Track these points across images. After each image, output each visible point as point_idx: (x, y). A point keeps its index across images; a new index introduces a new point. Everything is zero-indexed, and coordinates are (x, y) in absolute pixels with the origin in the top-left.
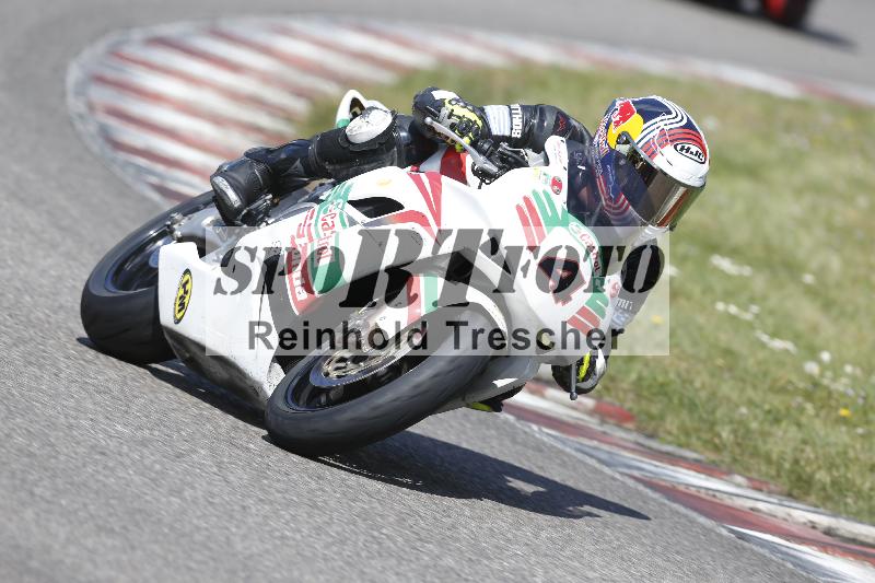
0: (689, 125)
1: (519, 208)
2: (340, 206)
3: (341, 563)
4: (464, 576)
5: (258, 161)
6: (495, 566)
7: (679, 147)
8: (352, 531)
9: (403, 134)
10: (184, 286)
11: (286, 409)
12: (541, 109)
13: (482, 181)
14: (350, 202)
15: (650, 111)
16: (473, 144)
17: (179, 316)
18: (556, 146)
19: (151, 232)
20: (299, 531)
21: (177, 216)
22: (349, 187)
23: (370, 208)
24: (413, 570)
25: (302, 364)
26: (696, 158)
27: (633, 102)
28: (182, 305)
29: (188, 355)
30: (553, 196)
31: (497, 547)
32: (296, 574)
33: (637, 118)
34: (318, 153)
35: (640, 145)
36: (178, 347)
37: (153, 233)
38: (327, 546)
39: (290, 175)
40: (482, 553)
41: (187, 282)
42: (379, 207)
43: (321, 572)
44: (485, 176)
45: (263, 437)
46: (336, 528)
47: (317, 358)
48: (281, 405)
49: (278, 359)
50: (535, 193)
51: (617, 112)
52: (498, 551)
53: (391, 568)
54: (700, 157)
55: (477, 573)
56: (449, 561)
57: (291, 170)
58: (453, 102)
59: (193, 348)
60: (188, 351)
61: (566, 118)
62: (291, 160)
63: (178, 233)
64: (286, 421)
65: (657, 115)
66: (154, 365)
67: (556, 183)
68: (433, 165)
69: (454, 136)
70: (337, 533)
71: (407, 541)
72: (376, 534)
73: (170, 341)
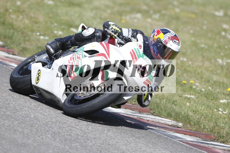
1: (131, 53)
2: (82, 52)
4: (12, 116)
5: (58, 41)
6: (20, 113)
7: (173, 41)
9: (98, 34)
10: (39, 74)
11: (68, 105)
12: (137, 31)
14: (84, 51)
15: (165, 32)
16: (118, 36)
17: (37, 82)
18: (140, 37)
21: (36, 56)
22: (84, 48)
23: (90, 52)
26: (178, 44)
27: (160, 30)
28: (38, 79)
29: (39, 92)
30: (139, 49)
31: (21, 108)
33: (162, 34)
34: (75, 39)
35: (163, 41)
36: (37, 90)
37: (30, 60)
40: (17, 110)
41: (39, 73)
42: (92, 52)
44: (121, 44)
45: (62, 113)
48: (67, 104)
50: (135, 48)
52: (21, 109)
55: (16, 115)
57: (67, 44)
58: (113, 25)
59: (41, 91)
61: (143, 33)
62: (67, 41)
63: (36, 61)
64: (69, 108)
66: (30, 95)
67: (140, 46)
73: (34, 89)
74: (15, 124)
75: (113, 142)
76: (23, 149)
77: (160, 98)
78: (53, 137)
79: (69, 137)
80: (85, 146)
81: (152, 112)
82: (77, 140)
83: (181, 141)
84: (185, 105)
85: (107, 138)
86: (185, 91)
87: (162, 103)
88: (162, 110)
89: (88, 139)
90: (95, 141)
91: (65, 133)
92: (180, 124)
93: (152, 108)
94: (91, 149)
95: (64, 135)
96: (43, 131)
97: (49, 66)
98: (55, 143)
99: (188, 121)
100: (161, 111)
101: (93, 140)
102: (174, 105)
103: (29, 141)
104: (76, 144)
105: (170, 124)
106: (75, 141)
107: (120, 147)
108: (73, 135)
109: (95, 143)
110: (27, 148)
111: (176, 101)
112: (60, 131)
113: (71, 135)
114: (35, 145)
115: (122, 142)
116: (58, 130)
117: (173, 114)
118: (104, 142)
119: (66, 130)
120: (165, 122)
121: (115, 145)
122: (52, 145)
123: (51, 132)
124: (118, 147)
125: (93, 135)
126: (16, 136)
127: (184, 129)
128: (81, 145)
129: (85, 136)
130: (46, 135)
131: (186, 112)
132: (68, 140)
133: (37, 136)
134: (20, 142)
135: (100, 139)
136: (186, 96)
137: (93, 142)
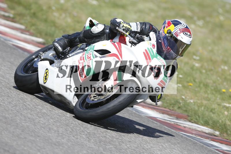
0: (187, 27)
1: (144, 53)
2: (92, 52)
3: (16, 112)
4: (48, 114)
5: (66, 38)
7: (184, 33)
8: (19, 103)
9: (108, 31)
12: (145, 23)
13: (132, 44)
14: (95, 51)
15: (176, 23)
16: (129, 34)
17: (45, 82)
18: (152, 34)
19: (34, 56)
20: (5, 103)
21: (41, 53)
22: (94, 46)
23: (101, 52)
24: (35, 113)
25: (83, 96)
26: (189, 36)
27: (171, 21)
28: (46, 79)
29: (47, 92)
30: (153, 49)
32: (4, 114)
33: (172, 26)
34: (83, 36)
35: (174, 33)
36: (45, 90)
37: (34, 57)
38: (12, 107)
39: (75, 42)
41: (47, 72)
42: (104, 52)
43: (11, 114)
46: (14, 102)
47: (87, 95)
48: (78, 108)
49: (76, 95)
50: (148, 48)
51: (167, 24)
53: (29, 113)
54: (190, 36)
56: (44, 111)
58: (124, 23)
59: (50, 91)
60: (48, 91)
61: (152, 26)
62: (75, 38)
63: (42, 58)
65: (178, 24)
67: (154, 45)
68: (117, 40)
69: (124, 32)
70: (15, 103)
71: (33, 106)
72: (25, 104)
73: (42, 88)
74: (50, 122)
75: (147, 146)
76: (57, 148)
77: (199, 105)
78: (88, 138)
79: (104, 139)
80: (119, 149)
81: (189, 118)
82: (112, 143)
83: (217, 150)
84: (223, 114)
85: (142, 142)
86: (224, 100)
87: (200, 110)
88: (199, 117)
89: (123, 143)
90: (129, 145)
91: (100, 134)
92: (217, 133)
93: (189, 115)
94: (126, 152)
95: (99, 136)
96: (78, 131)
97: (56, 65)
98: (89, 144)
99: (225, 130)
100: (198, 119)
101: (128, 143)
102: (211, 113)
103: (63, 141)
104: (110, 147)
105: (207, 131)
106: (110, 144)
107: (154, 152)
108: (108, 137)
109: (130, 147)
110: (61, 147)
111: (214, 109)
112: (96, 132)
113: (106, 137)
114: (69, 144)
115: (157, 147)
116: (93, 131)
117: (210, 122)
118: (139, 146)
119: (101, 132)
120: (202, 129)
121: (150, 150)
122: (86, 146)
123: (86, 133)
124: (153, 152)
125: (128, 138)
126: (50, 135)
127: (220, 138)
128: (116, 148)
129: (120, 138)
130: (81, 135)
131: (224, 121)
132: (102, 141)
133: (71, 136)
134: (54, 140)
135: (135, 142)
136: (225, 104)
137: (128, 145)
